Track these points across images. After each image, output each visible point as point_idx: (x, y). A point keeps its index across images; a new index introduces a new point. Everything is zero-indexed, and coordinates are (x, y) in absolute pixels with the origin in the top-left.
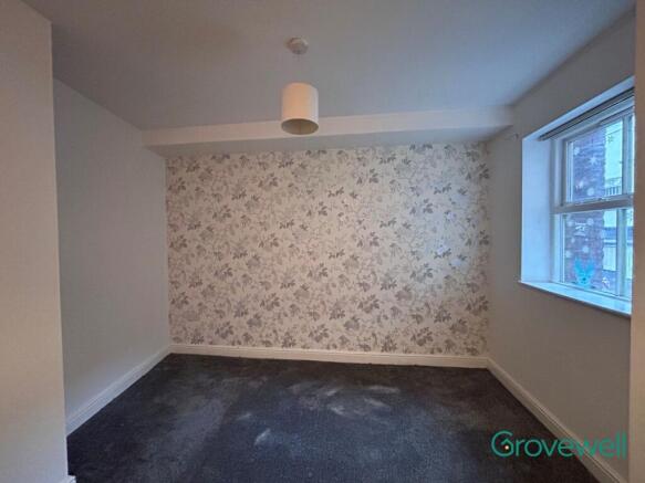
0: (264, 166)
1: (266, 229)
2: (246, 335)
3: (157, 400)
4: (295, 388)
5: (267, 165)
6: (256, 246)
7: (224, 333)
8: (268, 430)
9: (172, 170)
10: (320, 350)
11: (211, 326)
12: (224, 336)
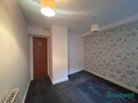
0: (100, 36)
1: (100, 50)
2: (95, 70)
3: (79, 75)
4: (102, 84)
5: (101, 36)
6: (98, 53)
7: (92, 69)
8: (92, 87)
9: (85, 40)
10: (113, 80)
11: (90, 67)
12: (92, 70)
